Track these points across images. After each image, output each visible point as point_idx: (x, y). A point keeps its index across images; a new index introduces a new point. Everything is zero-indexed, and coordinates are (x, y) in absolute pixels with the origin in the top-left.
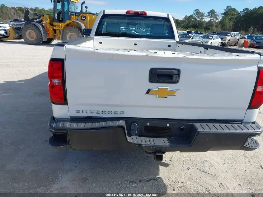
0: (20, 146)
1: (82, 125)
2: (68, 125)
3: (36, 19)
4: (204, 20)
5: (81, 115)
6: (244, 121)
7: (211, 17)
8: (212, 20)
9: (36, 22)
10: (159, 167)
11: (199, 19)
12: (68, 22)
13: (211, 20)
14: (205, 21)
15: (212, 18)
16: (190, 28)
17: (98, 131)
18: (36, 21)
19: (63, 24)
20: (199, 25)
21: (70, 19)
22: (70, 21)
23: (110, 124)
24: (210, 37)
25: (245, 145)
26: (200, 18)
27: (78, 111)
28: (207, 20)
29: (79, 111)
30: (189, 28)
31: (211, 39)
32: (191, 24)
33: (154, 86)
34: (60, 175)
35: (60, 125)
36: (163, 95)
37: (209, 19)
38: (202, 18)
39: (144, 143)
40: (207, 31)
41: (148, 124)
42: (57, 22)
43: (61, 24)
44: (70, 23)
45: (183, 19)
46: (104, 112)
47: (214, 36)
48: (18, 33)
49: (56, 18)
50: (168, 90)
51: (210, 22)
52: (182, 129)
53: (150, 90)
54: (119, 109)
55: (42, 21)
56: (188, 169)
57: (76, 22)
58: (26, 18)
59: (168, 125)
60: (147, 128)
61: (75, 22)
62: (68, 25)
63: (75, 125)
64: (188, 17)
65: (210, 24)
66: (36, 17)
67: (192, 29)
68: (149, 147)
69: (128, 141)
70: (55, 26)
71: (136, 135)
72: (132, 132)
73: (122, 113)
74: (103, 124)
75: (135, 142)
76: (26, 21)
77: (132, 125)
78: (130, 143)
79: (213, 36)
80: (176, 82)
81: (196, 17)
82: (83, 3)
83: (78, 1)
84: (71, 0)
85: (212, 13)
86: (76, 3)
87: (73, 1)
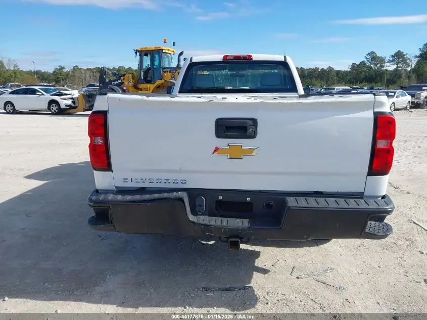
0: (63, 241)
1: (129, 198)
2: (111, 197)
3: (115, 81)
4: (384, 68)
5: (129, 185)
6: (365, 194)
7: (397, 63)
8: (400, 67)
9: (115, 85)
10: (252, 274)
11: (376, 68)
12: (159, 82)
13: (397, 67)
14: (387, 70)
15: (400, 65)
16: (361, 82)
17: (148, 204)
18: (115, 83)
19: (151, 85)
20: (376, 77)
21: (162, 78)
22: (162, 81)
23: (166, 195)
24: (390, 94)
25: (367, 230)
26: (378, 65)
27: (125, 180)
28: (391, 67)
29: (127, 179)
30: (358, 83)
31: (393, 96)
32: (362, 76)
33: (224, 143)
34: (108, 277)
35: (102, 197)
36: (236, 155)
37: (395, 67)
38: (381, 66)
39: (213, 223)
40: (390, 86)
41: (221, 198)
42: (144, 83)
43: (148, 86)
44: (163, 84)
45: (349, 70)
46: (159, 181)
47: (398, 91)
48: (89, 102)
49: (142, 78)
50: (243, 148)
51: (396, 70)
52: (268, 206)
53: (218, 148)
54: (179, 177)
55: (122, 83)
56: (298, 278)
57: (171, 82)
58: (102, 80)
59: (248, 199)
60: (219, 203)
61: (168, 81)
62: (158, 87)
63: (120, 198)
64: (357, 65)
65: (396, 74)
66: (115, 78)
67: (364, 84)
68: (219, 229)
69: (190, 221)
70: (141, 89)
71: (204, 214)
72: (197, 209)
73: (183, 182)
74: (156, 196)
75: (201, 222)
76: (101, 85)
77: (198, 199)
78: (193, 222)
79: (395, 93)
80: (253, 136)
81: (371, 64)
82: (181, 54)
83: (173, 51)
84: (164, 51)
85: (399, 56)
86: (170, 54)
87: (167, 51)
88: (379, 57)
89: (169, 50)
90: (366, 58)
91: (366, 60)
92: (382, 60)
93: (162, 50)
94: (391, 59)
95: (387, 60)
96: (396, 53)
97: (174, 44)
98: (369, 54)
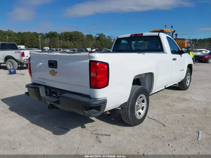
6: (91, 96)
41: (52, 90)
71: (49, 96)
72: (47, 93)
73: (45, 83)
77: (47, 90)
80: (56, 67)
82: (174, 32)
83: (171, 31)
84: (164, 31)
86: (169, 32)
87: (166, 31)
89: (168, 30)
93: (164, 30)
97: (172, 27)
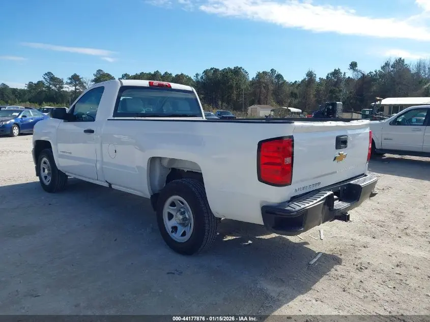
4: (64, 89)
7: (75, 86)
8: (78, 89)
11: (55, 89)
13: (76, 89)
14: (66, 91)
26: (58, 86)
28: (70, 89)
37: (73, 88)
38: (60, 87)
45: (26, 88)
51: (75, 92)
56: (322, 240)
64: (35, 84)
81: (50, 84)
85: (75, 79)
88: (57, 79)
90: (44, 78)
91: (44, 80)
92: (60, 82)
94: (69, 81)
95: (65, 81)
96: (72, 76)
98: (46, 74)
